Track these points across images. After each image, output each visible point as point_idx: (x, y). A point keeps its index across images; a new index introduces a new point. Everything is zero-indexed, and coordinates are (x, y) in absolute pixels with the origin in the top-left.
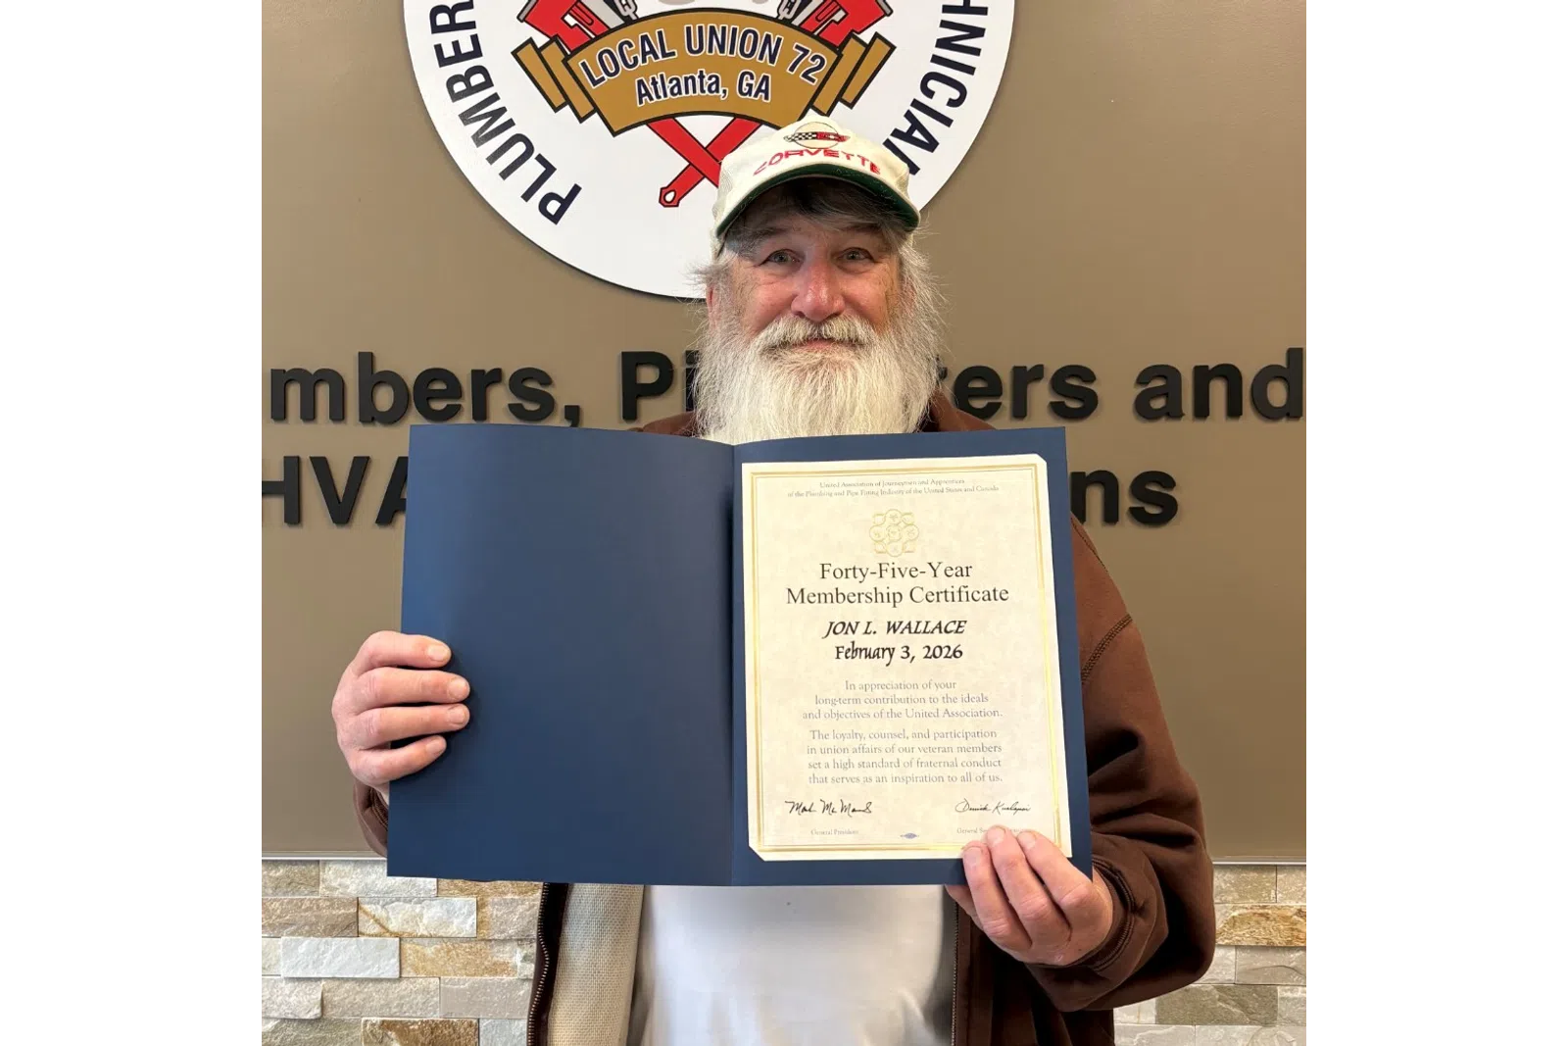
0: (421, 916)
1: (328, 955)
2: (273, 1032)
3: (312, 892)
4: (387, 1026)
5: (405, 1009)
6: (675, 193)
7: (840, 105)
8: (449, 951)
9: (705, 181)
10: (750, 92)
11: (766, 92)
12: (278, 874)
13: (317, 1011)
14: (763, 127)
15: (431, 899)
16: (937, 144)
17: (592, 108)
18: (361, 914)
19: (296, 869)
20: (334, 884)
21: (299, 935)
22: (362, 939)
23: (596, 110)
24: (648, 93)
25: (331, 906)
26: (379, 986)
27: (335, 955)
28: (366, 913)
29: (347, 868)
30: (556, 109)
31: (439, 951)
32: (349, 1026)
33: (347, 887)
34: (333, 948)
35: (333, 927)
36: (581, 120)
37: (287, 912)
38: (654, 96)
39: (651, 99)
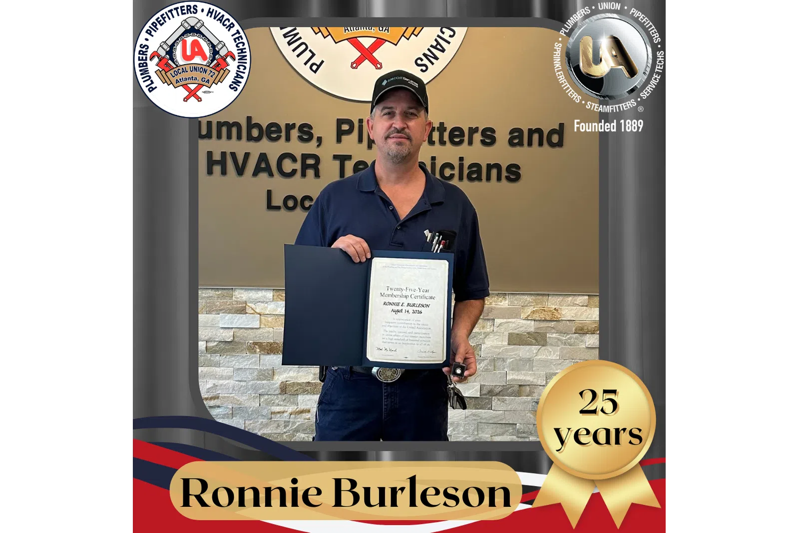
0: (267, 307)
1: (236, 320)
2: (216, 346)
3: (230, 299)
4: (255, 344)
5: (261, 338)
6: (357, 63)
7: (413, 35)
8: (276, 319)
9: (367, 60)
10: (382, 30)
11: (388, 30)
12: (219, 293)
13: (232, 338)
14: (387, 42)
15: (270, 302)
16: (445, 50)
17: (328, 34)
18: (247, 306)
19: (225, 291)
20: (238, 296)
21: (226, 313)
22: (247, 315)
23: (330, 34)
24: (348, 29)
25: (237, 304)
26: (252, 331)
27: (238, 320)
28: (248, 306)
29: (242, 291)
30: (316, 34)
31: (273, 319)
32: (242, 344)
33: (242, 297)
34: (237, 318)
35: (238, 310)
36: (325, 38)
37: (222, 305)
38: (349, 30)
39: (349, 31)
